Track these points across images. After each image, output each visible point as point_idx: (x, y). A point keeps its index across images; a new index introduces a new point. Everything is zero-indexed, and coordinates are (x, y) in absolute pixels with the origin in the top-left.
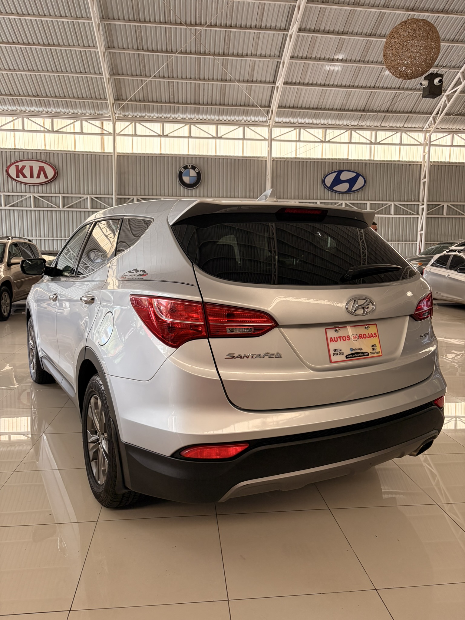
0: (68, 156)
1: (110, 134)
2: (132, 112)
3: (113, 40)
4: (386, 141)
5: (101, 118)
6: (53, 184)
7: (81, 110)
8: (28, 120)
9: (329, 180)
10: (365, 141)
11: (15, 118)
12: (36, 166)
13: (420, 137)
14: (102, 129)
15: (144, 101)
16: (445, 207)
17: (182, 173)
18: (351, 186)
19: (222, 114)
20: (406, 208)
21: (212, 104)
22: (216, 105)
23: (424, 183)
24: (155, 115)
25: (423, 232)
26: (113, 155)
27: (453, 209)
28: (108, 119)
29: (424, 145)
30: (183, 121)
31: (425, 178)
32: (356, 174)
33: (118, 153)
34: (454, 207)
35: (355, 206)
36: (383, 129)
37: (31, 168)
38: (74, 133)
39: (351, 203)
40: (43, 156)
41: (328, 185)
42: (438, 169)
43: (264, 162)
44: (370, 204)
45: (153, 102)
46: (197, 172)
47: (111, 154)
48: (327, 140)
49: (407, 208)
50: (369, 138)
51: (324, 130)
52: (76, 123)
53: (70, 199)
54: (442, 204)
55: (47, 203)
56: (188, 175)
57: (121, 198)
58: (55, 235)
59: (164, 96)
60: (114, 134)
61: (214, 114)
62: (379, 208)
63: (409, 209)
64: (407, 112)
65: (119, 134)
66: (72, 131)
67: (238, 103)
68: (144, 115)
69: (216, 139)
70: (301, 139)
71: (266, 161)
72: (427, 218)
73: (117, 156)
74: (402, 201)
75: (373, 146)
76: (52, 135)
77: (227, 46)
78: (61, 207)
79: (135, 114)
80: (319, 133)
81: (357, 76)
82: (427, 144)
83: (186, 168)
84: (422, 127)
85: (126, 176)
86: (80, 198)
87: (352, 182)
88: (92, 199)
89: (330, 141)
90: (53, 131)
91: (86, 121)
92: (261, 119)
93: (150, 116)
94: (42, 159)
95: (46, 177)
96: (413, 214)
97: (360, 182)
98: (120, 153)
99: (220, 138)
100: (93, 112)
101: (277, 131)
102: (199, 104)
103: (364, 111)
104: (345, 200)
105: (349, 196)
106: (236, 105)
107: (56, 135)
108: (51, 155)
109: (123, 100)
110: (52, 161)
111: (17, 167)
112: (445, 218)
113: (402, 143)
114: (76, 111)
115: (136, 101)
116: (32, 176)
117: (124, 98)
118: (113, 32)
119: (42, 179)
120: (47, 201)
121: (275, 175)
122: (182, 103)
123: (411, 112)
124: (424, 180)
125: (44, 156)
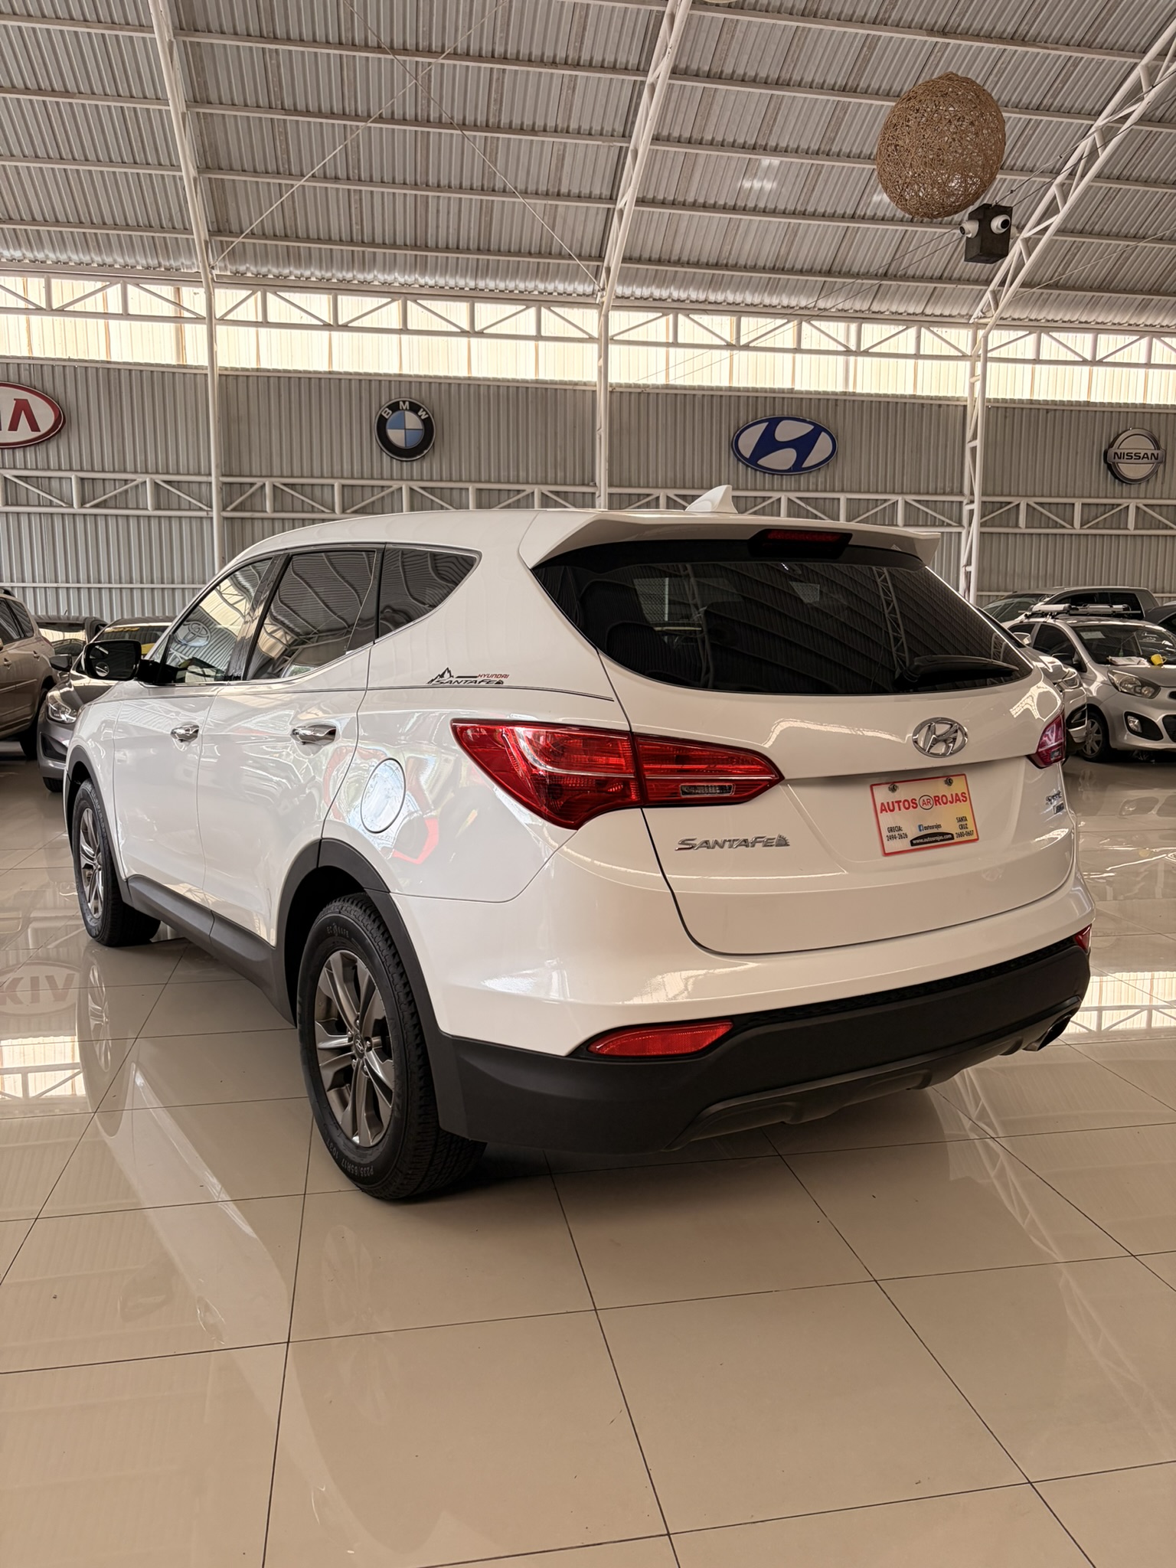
0: (91, 373)
1: (198, 319)
2: (256, 265)
3: (205, 83)
4: (883, 348)
5: (176, 278)
6: (52, 446)
7: (123, 258)
9: (748, 442)
10: (834, 346)
12: (7, 400)
13: (961, 338)
14: (178, 304)
15: (286, 237)
16: (1023, 508)
17: (387, 420)
18: (802, 456)
19: (485, 275)
20: (931, 510)
21: (458, 248)
22: (468, 250)
23: (974, 449)
24: (315, 273)
25: (972, 569)
26: (208, 372)
27: (1041, 513)
28: (193, 280)
29: (972, 358)
30: (387, 291)
31: (974, 437)
32: (812, 427)
33: (221, 368)
34: (1043, 508)
35: (809, 505)
36: (875, 318)
38: (106, 315)
39: (800, 498)
40: (24, 374)
41: (747, 454)
42: (1006, 417)
43: (589, 396)
44: (848, 499)
45: (308, 239)
46: (423, 417)
47: (204, 372)
48: (743, 342)
49: (935, 511)
50: (842, 340)
51: (734, 319)
52: (110, 291)
53: (99, 486)
54: (1015, 501)
55: (39, 495)
56: (401, 425)
57: (231, 484)
58: (61, 576)
59: (338, 225)
60: (211, 320)
61: (464, 275)
62: (868, 511)
63: (939, 514)
64: (931, 279)
65: (223, 320)
66: (101, 310)
67: (525, 248)
68: (286, 271)
69: (469, 337)
70: (680, 340)
71: (594, 392)
72: (982, 534)
73: (220, 375)
74: (923, 494)
75: (852, 359)
76: (48, 319)
77: (495, 104)
78: (75, 505)
79: (264, 270)
80: (723, 325)
81: (814, 189)
82: (979, 356)
83: (395, 407)
84: (967, 314)
85: (244, 427)
86: (126, 481)
87: (804, 445)
88: (156, 485)
89: (751, 345)
90: (50, 311)
91: (137, 285)
92: (581, 288)
93: (302, 276)
94: (23, 380)
95: (34, 427)
96: (949, 525)
97: (822, 447)
98: (226, 369)
99: (481, 334)
100: (153, 262)
101: (620, 321)
102: (426, 248)
103: (829, 273)
104: (786, 491)
105: (795, 481)
106: (519, 253)
107: (58, 320)
108: (47, 372)
109: (231, 233)
110: (48, 386)
112: (1024, 534)
113: (922, 353)
114: (109, 260)
115: (264, 236)
117: (235, 227)
118: (207, 62)
119: (24, 432)
120: (38, 488)
121: (616, 427)
122: (384, 244)
123: (940, 279)
124: (973, 444)
125: (28, 372)
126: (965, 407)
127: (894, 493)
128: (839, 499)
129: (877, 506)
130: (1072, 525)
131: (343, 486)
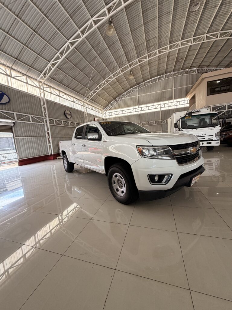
4: (18, 78)
13: (36, 83)
16: (54, 120)
25: (49, 132)
27: (58, 122)
29: (40, 88)
32: (1, 93)
35: (4, 114)
36: (14, 70)
39: (1, 111)
44: (16, 114)
49: (38, 119)
50: (5, 71)
62: (22, 117)
64: (29, 65)
74: (35, 115)
75: (9, 78)
84: (36, 79)
96: (41, 122)
97: (6, 98)
112: (55, 126)
113: (28, 83)
124: (44, 106)
126: (40, 98)
127: (27, 114)
128: (13, 114)
129: (24, 117)
130: (62, 124)
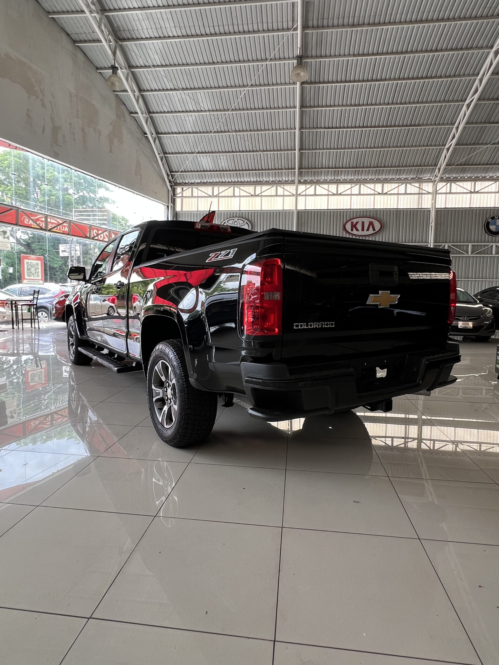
0: (392, 212)
1: (429, 193)
2: (448, 174)
5: (421, 181)
6: (378, 235)
7: (404, 176)
8: (365, 187)
11: (353, 185)
12: (367, 221)
14: (422, 189)
15: (464, 165)
17: (490, 222)
24: (467, 175)
26: (431, 210)
28: (428, 181)
30: (493, 179)
33: (437, 208)
37: (363, 223)
52: (400, 187)
56: (495, 224)
60: (435, 193)
66: (399, 192)
68: (457, 176)
76: (382, 196)
79: (450, 176)
83: (493, 218)
90: (382, 194)
91: (410, 184)
93: (463, 176)
94: (371, 215)
95: (374, 229)
100: (414, 177)
107: (386, 196)
108: (379, 213)
110: (379, 217)
111: (352, 223)
114: (400, 177)
116: (363, 230)
119: (371, 231)
125: (373, 213)
131: (472, 245)
